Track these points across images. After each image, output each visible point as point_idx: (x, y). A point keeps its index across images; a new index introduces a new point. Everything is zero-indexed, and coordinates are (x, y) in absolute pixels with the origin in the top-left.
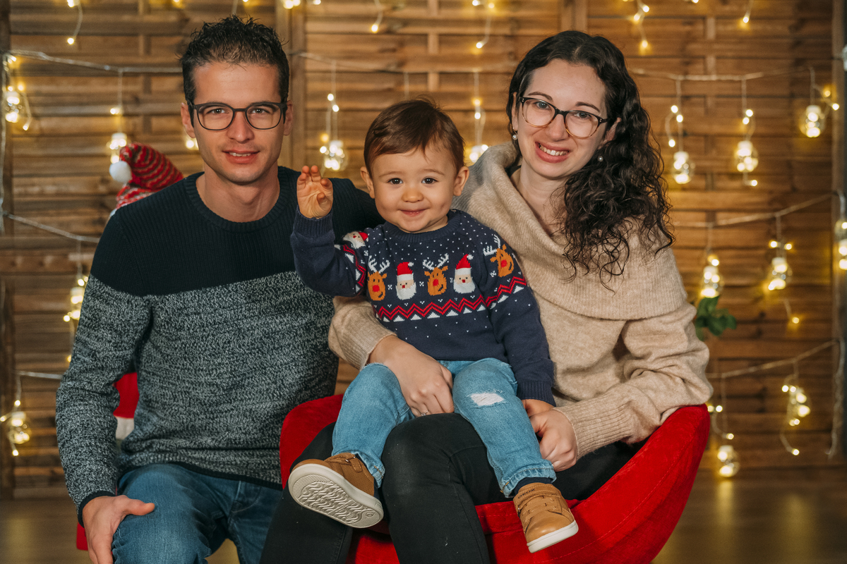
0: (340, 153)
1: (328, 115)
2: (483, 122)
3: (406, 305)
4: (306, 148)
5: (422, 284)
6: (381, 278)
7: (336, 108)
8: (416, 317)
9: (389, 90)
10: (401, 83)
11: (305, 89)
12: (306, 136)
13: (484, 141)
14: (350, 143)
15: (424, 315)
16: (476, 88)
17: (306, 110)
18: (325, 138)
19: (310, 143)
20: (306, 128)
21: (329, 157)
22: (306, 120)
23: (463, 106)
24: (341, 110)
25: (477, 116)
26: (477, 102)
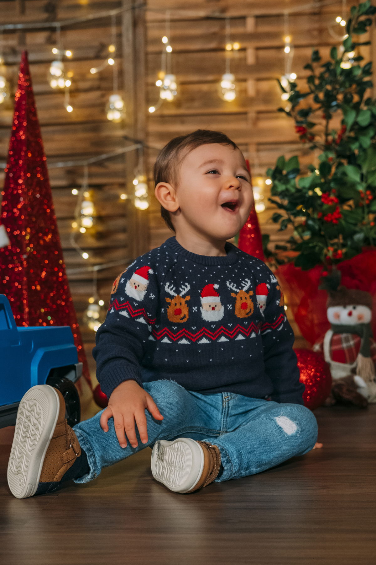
0: (174, 86)
1: (163, 57)
2: (292, 55)
3: (213, 326)
4: (147, 84)
5: (230, 307)
6: (183, 301)
7: (169, 49)
8: (223, 339)
9: (214, 34)
10: (223, 27)
11: (146, 35)
12: (147, 74)
13: (292, 71)
14: (182, 78)
15: (232, 336)
16: (286, 27)
17: (147, 54)
18: (162, 75)
19: (150, 80)
20: (147, 68)
21: (164, 89)
22: (146, 61)
23: (275, 43)
24: (173, 52)
25: (287, 50)
26: (287, 39)
